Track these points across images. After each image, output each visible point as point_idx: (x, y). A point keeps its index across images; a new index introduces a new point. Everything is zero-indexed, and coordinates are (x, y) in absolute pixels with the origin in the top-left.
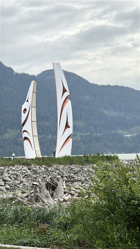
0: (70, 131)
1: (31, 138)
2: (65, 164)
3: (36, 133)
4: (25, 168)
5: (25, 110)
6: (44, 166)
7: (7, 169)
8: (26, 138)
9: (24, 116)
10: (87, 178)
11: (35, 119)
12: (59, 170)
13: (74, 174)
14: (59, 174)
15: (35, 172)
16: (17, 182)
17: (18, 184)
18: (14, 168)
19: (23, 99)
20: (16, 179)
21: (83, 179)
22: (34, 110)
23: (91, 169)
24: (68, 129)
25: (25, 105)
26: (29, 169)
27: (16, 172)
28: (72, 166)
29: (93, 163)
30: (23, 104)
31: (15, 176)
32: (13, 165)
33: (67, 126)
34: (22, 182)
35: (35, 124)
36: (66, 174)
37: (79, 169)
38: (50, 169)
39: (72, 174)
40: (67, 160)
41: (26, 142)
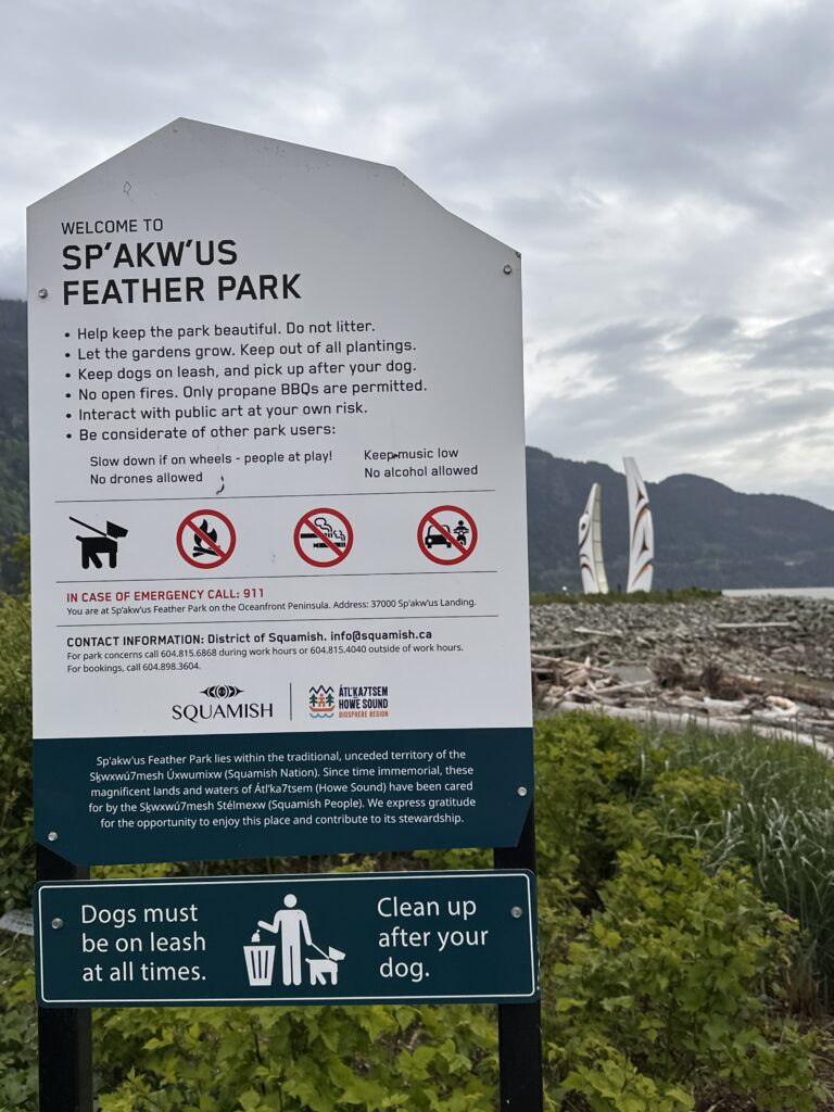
0: (649, 554)
1: (591, 565)
2: (633, 603)
3: (600, 558)
4: (568, 607)
5: (584, 526)
6: (598, 605)
7: (538, 608)
8: (585, 565)
9: (582, 534)
10: (667, 624)
11: (598, 537)
12: (623, 611)
13: (647, 617)
14: (621, 617)
15: (583, 614)
16: (550, 627)
17: (553, 631)
18: (549, 608)
19: (582, 510)
20: (549, 623)
21: (659, 624)
22: (598, 526)
23: (675, 611)
24: (645, 553)
25: (584, 519)
26: (574, 609)
27: (551, 614)
28: (646, 606)
29: (680, 601)
30: (580, 517)
31: (549, 619)
32: (549, 604)
33: (644, 548)
34: (557, 628)
35: (599, 546)
36: (632, 617)
37: (655, 610)
38: (607, 609)
39: (642, 618)
40: (640, 596)
41: (585, 572)
